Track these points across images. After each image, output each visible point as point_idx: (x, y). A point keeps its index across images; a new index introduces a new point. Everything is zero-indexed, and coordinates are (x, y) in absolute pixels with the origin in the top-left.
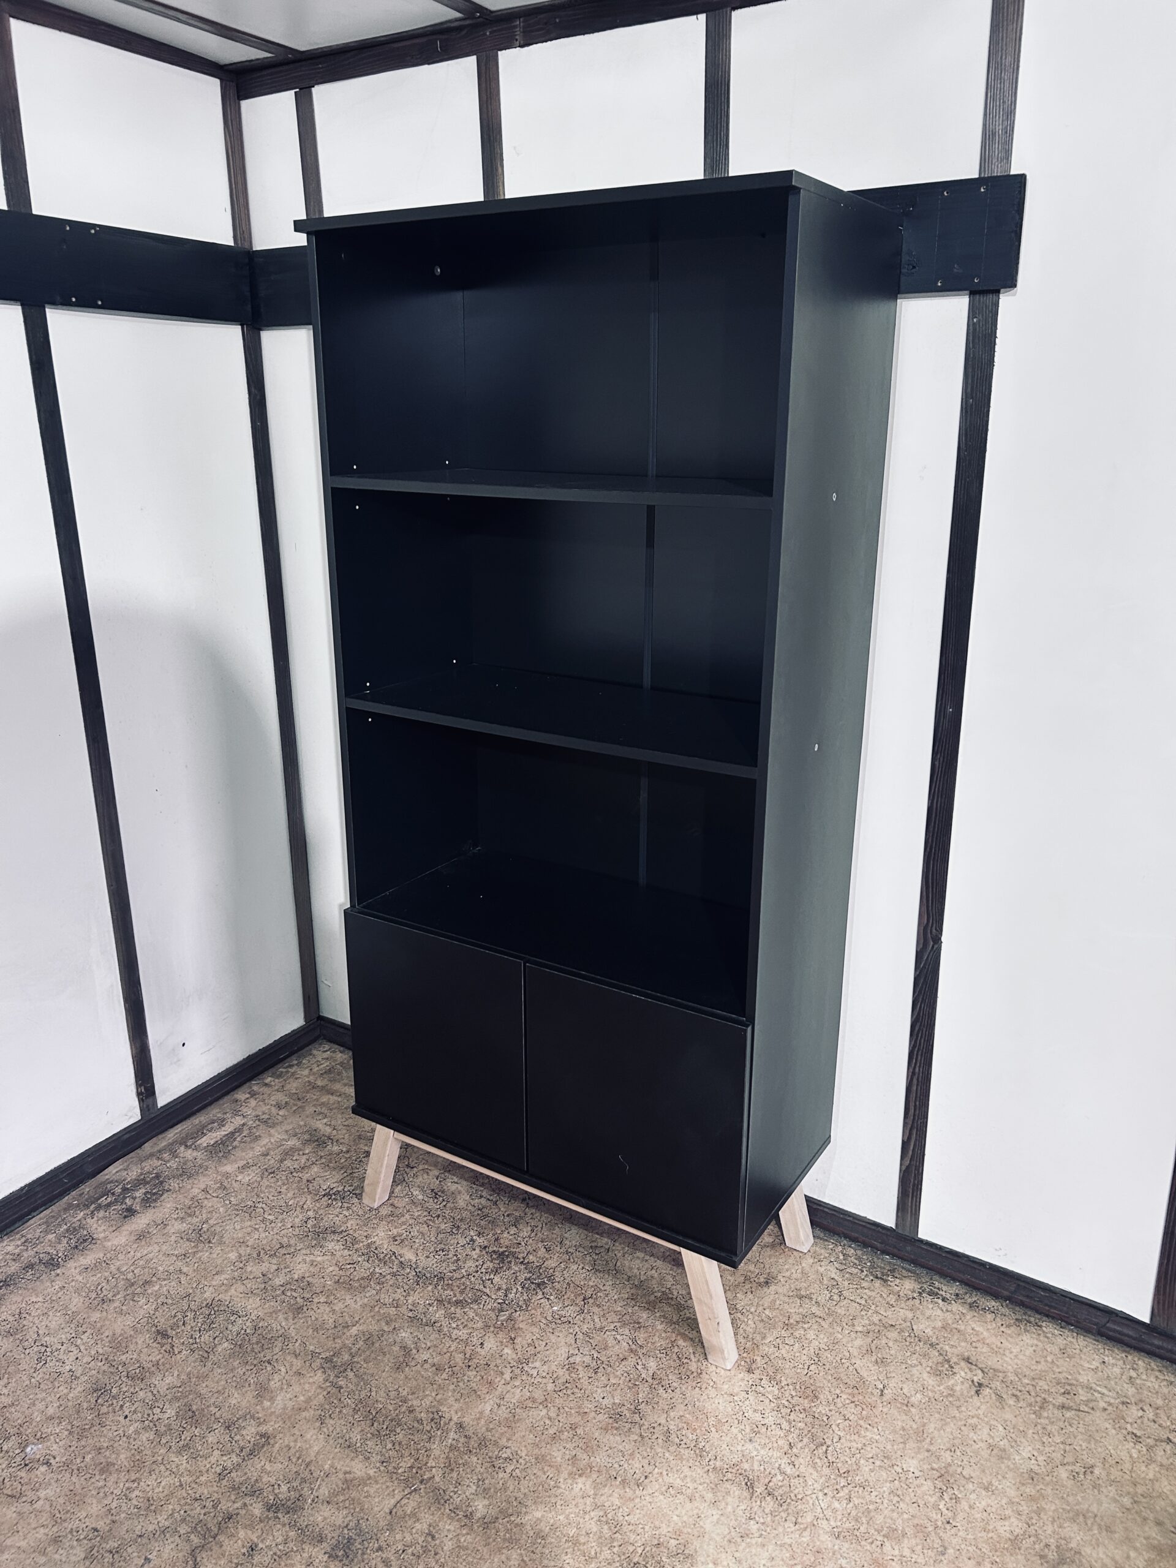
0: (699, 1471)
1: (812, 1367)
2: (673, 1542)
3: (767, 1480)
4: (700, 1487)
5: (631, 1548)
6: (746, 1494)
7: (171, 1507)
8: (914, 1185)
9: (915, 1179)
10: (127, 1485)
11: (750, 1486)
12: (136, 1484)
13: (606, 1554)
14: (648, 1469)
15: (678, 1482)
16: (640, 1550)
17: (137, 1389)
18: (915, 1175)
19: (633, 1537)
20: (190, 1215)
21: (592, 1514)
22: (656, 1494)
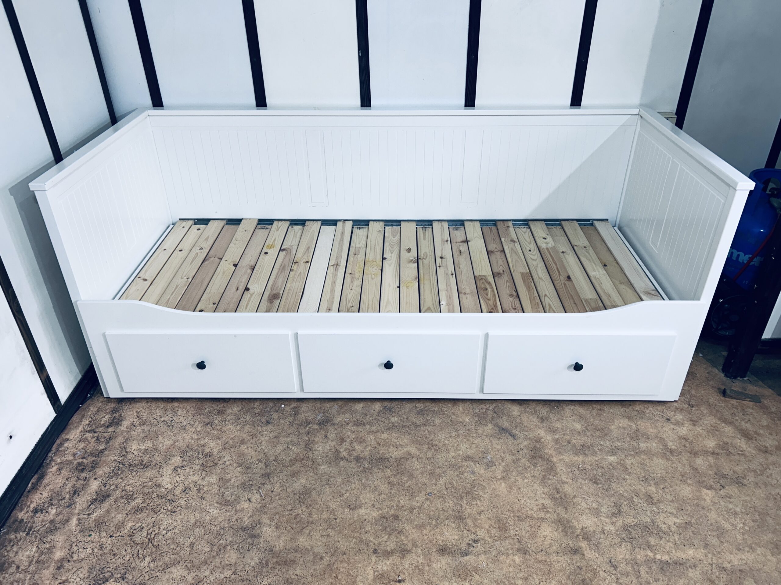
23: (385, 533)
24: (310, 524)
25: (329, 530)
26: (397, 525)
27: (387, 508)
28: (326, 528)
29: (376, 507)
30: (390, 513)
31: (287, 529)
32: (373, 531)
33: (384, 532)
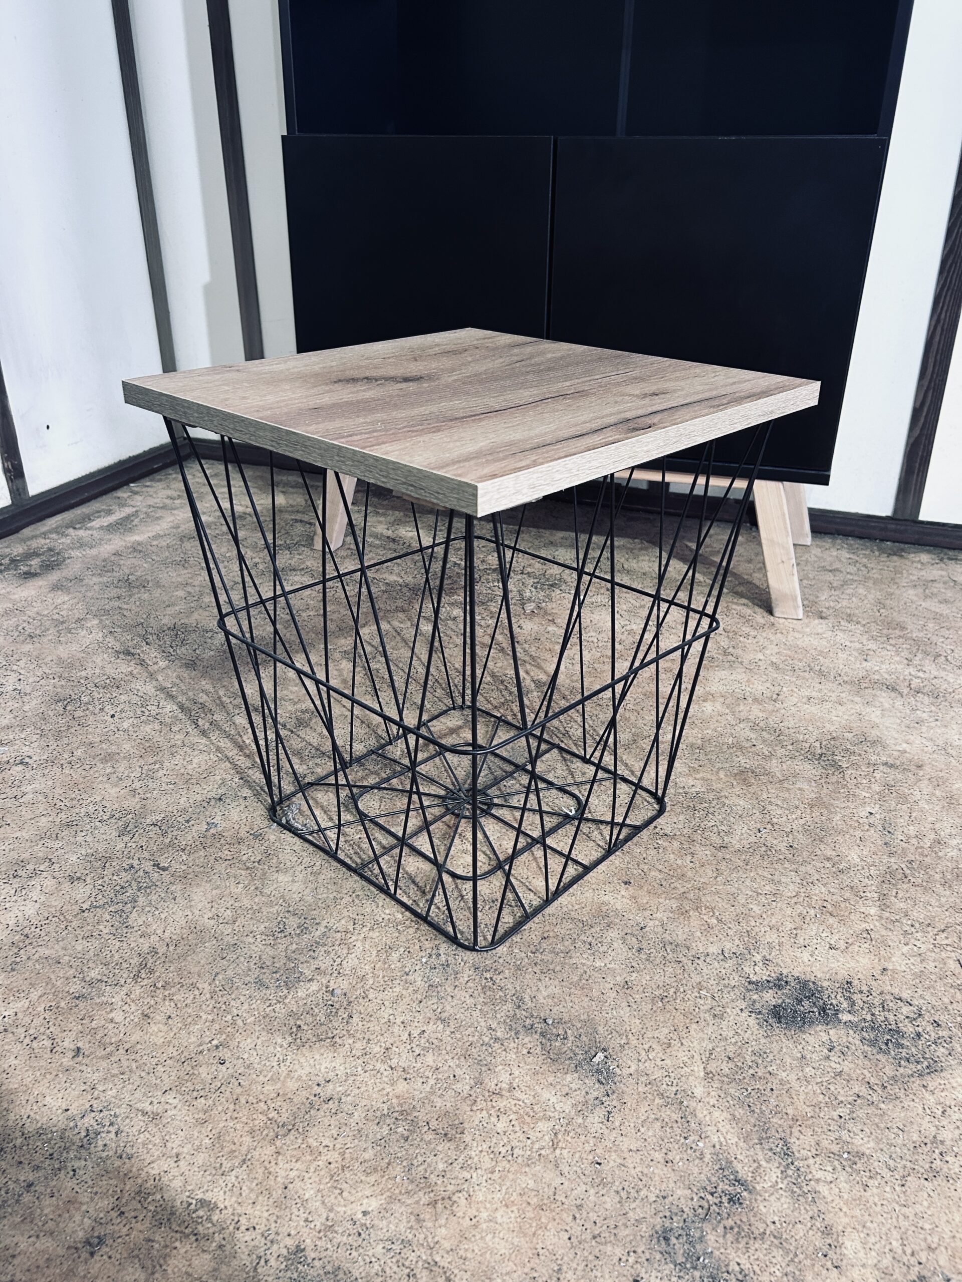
0: (831, 685)
1: (882, 611)
2: (850, 736)
3: (907, 684)
4: (843, 695)
5: (807, 745)
6: (893, 694)
7: (218, 778)
8: (921, 459)
9: (923, 452)
10: (146, 767)
11: (892, 688)
12: (157, 766)
13: (780, 752)
14: (777, 689)
15: (814, 694)
16: (817, 744)
17: (114, 695)
18: (924, 446)
19: (801, 737)
20: (107, 572)
21: (741, 725)
22: (799, 705)
23: (377, 1183)
24: (122, 1051)
25: (169, 1097)
26: (441, 1166)
27: (432, 1081)
28: (167, 1083)
29: (394, 1063)
30: (439, 1103)
31: (35, 1044)
32: (334, 1156)
33: (372, 1179)
